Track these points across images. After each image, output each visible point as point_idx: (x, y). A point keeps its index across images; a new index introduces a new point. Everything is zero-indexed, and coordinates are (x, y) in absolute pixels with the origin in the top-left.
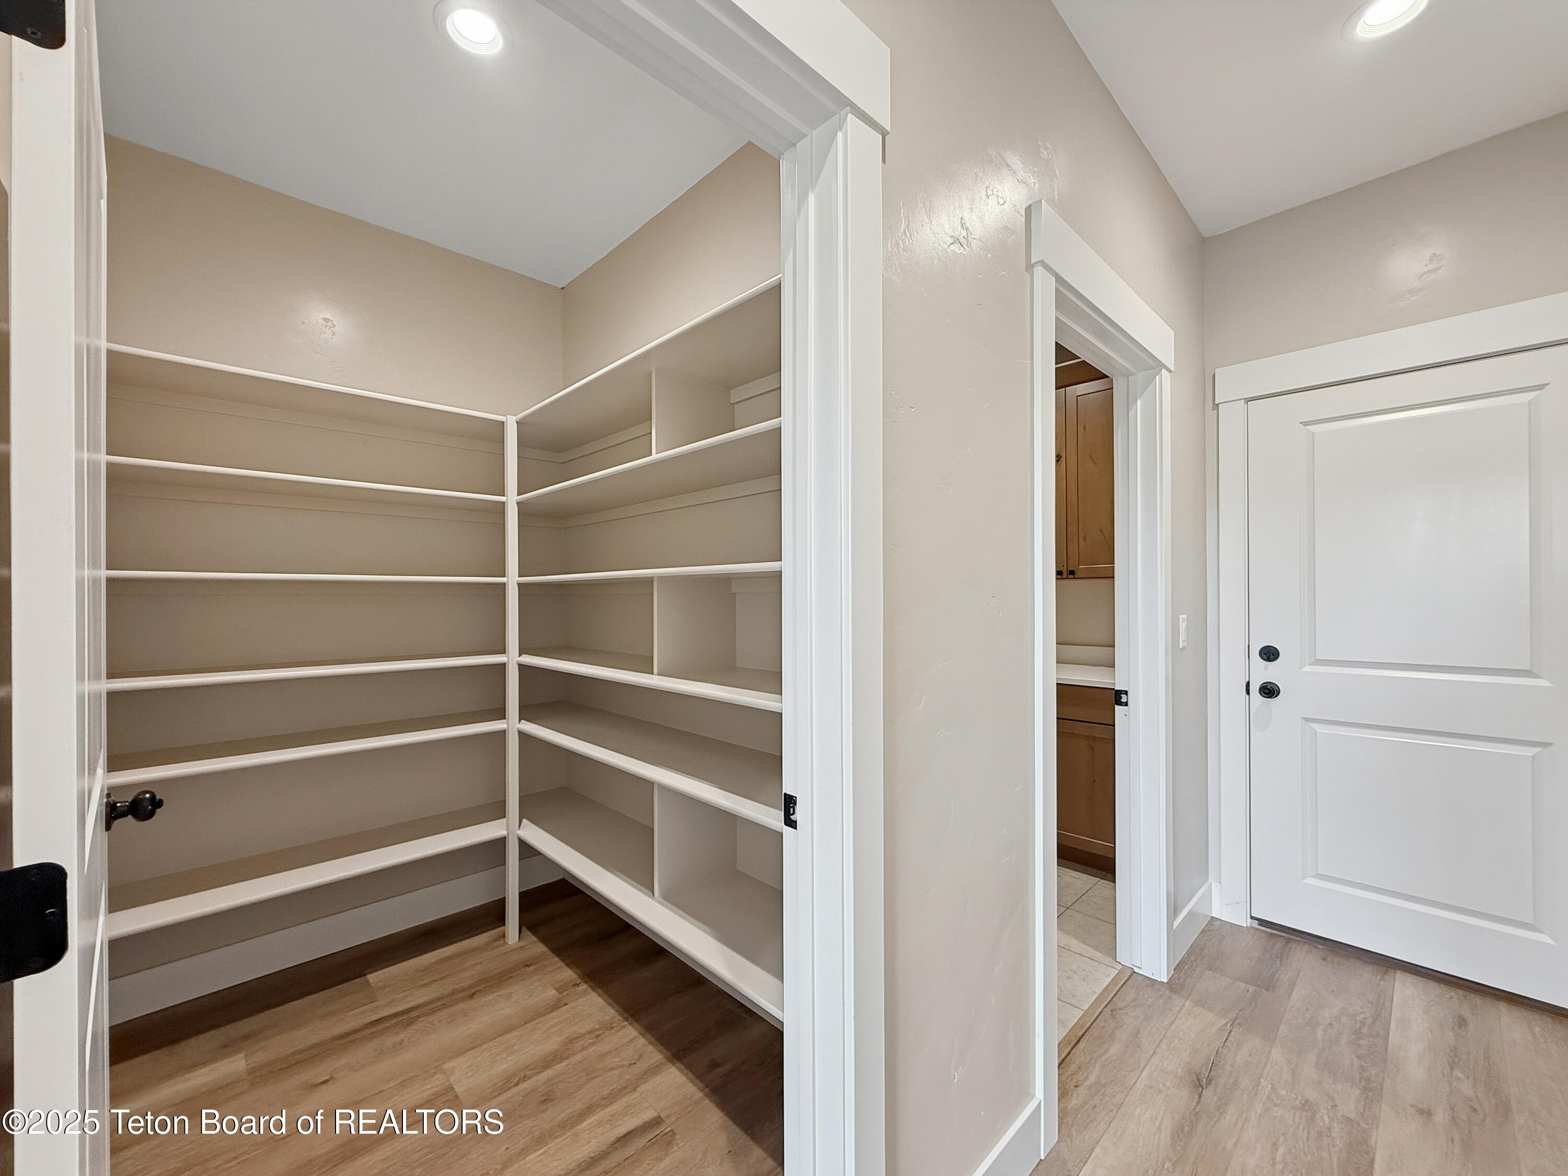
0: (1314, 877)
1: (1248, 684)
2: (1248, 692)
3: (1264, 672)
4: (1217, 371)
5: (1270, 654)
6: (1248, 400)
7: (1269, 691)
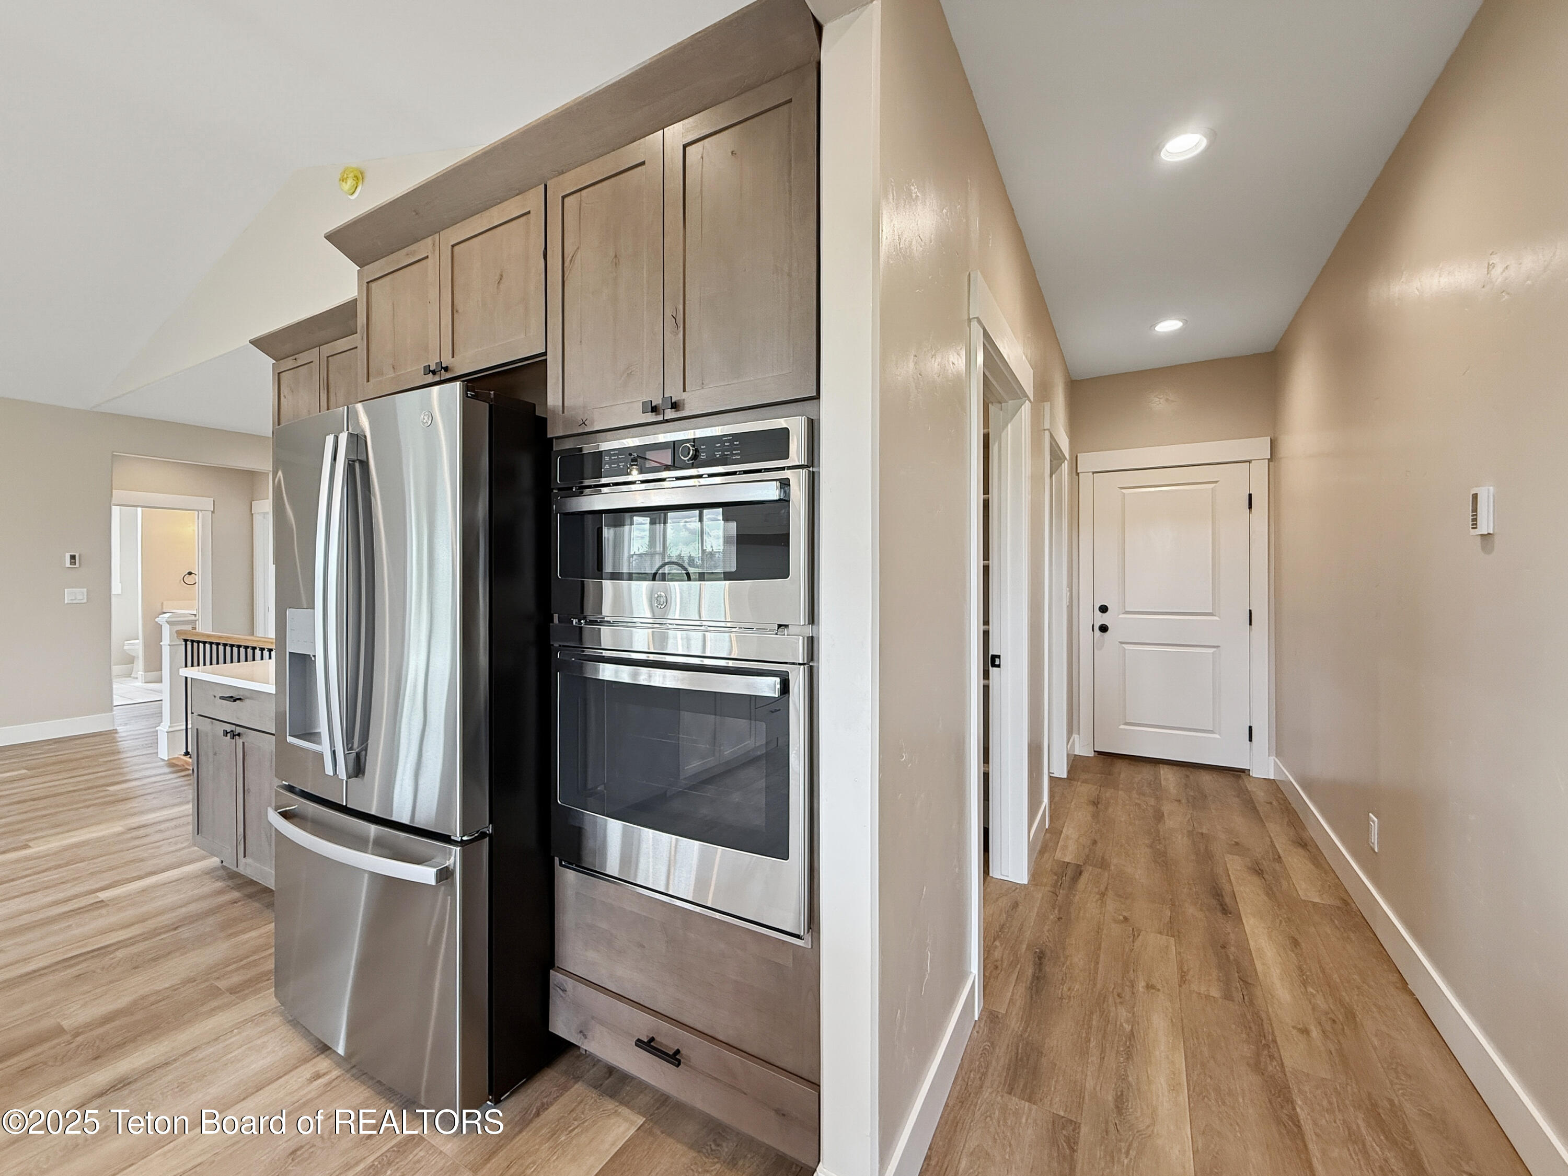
0: (1123, 724)
1: (1093, 626)
2: (1093, 630)
3: (1101, 619)
4: (1078, 454)
5: (1104, 609)
6: (1094, 473)
7: (1104, 629)
